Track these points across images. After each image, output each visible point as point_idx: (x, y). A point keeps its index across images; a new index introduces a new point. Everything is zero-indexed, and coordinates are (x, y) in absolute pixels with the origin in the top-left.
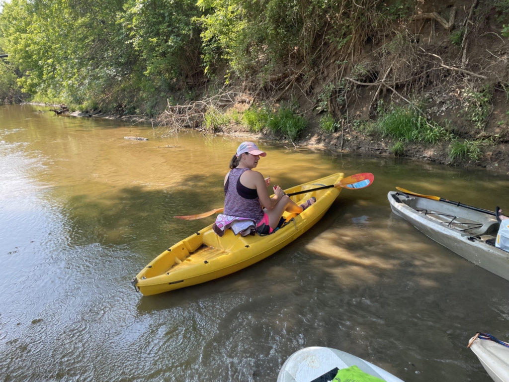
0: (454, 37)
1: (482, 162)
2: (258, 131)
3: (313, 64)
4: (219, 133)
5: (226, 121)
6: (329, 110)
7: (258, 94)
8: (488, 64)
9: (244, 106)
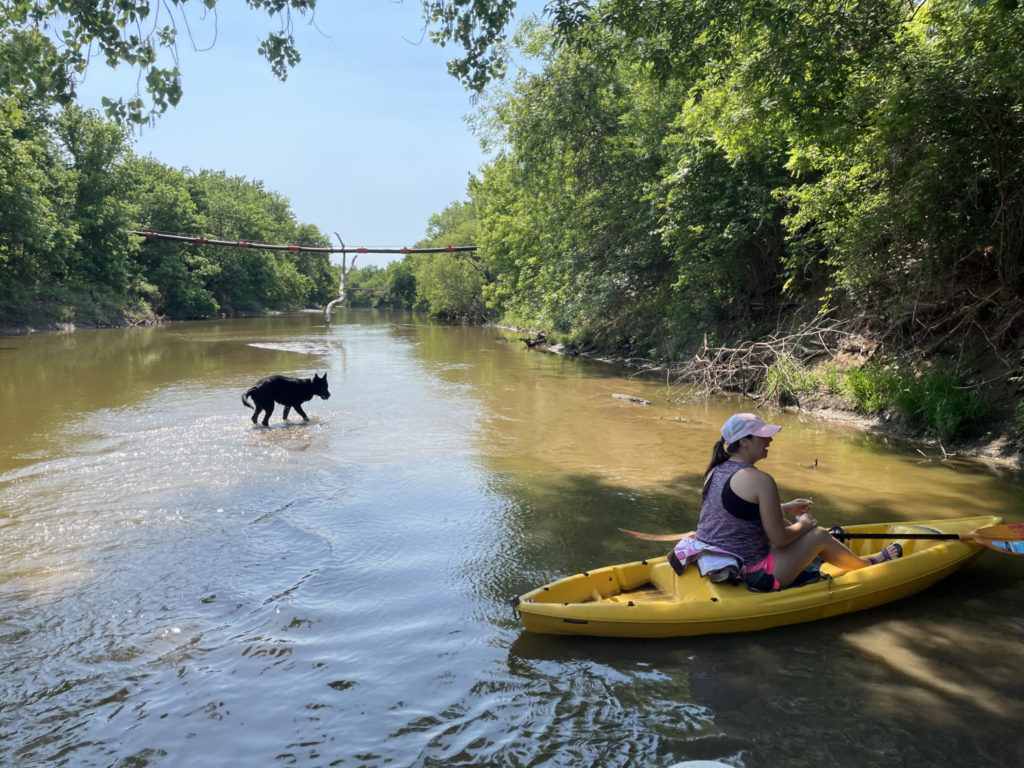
2: (872, 413)
4: (791, 408)
5: (809, 385)
7: (888, 339)
9: (856, 359)
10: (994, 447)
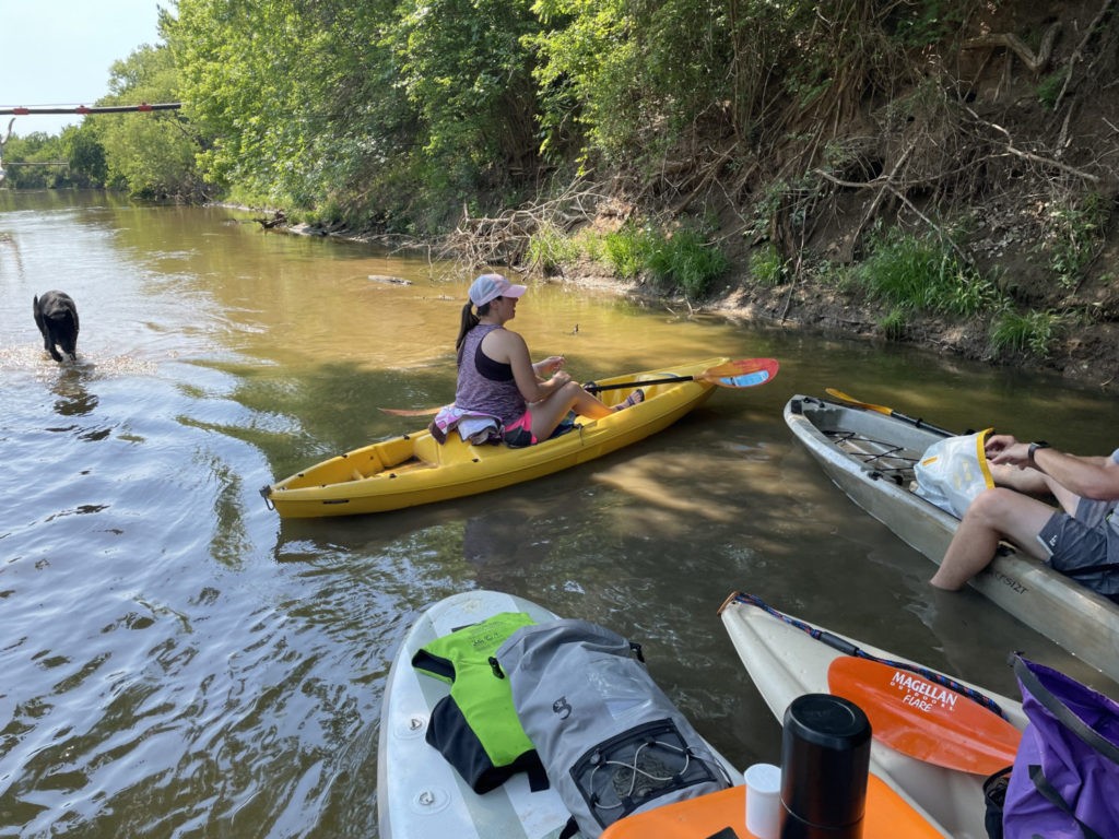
0: (1043, 87)
1: (1056, 358)
2: (629, 277)
3: (754, 140)
4: (555, 278)
5: (571, 253)
7: (641, 201)
9: (613, 223)
10: (732, 300)
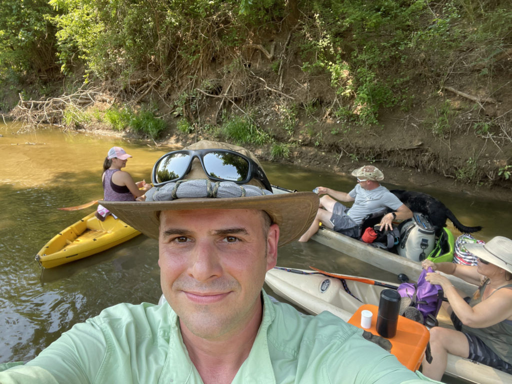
0: (273, 65)
1: (291, 159)
2: (121, 130)
3: (169, 74)
4: (81, 130)
5: (87, 118)
6: (185, 115)
7: (119, 96)
8: (296, 89)
9: (105, 105)
10: (172, 140)
